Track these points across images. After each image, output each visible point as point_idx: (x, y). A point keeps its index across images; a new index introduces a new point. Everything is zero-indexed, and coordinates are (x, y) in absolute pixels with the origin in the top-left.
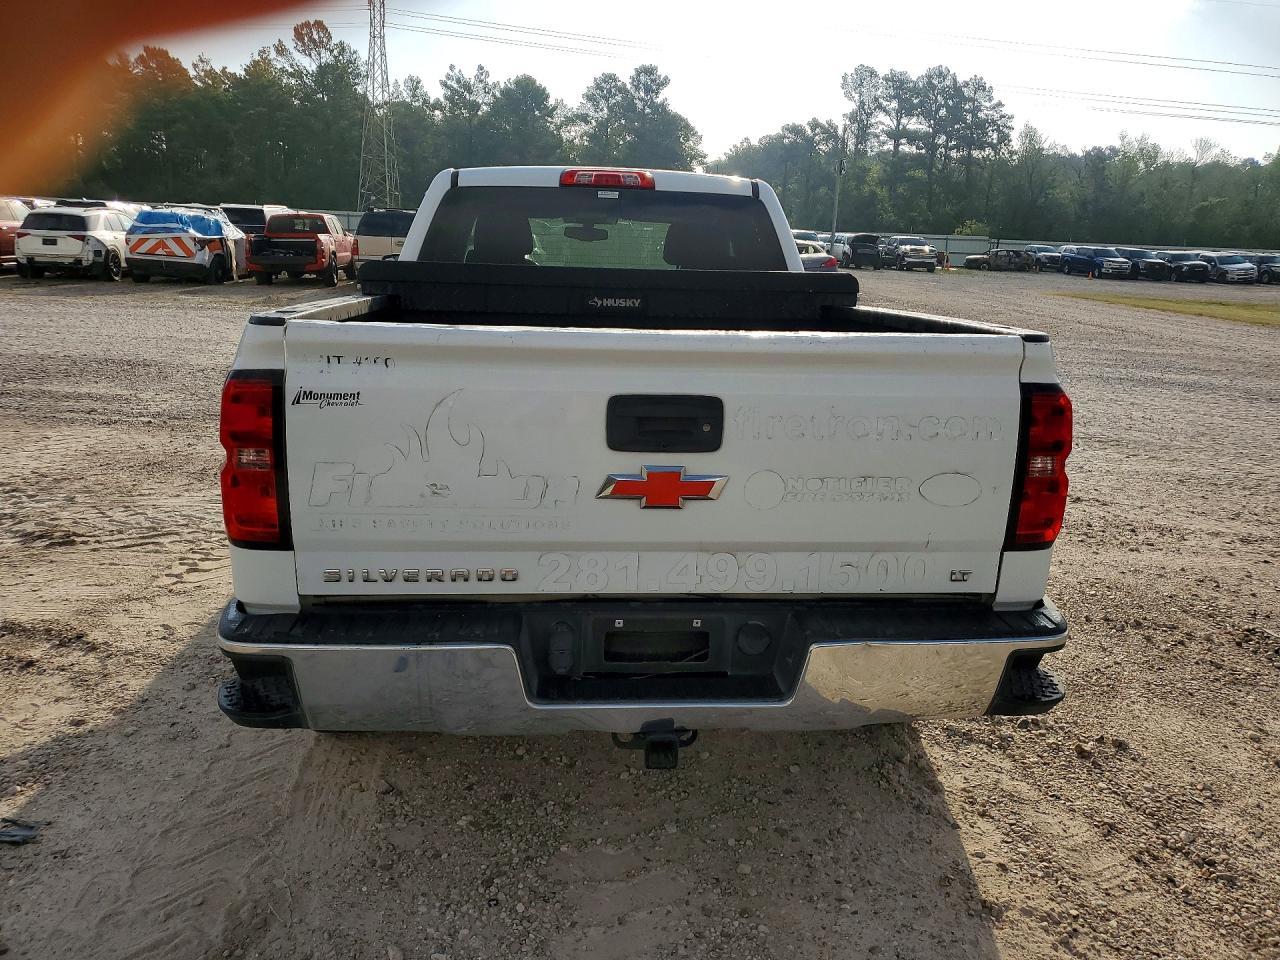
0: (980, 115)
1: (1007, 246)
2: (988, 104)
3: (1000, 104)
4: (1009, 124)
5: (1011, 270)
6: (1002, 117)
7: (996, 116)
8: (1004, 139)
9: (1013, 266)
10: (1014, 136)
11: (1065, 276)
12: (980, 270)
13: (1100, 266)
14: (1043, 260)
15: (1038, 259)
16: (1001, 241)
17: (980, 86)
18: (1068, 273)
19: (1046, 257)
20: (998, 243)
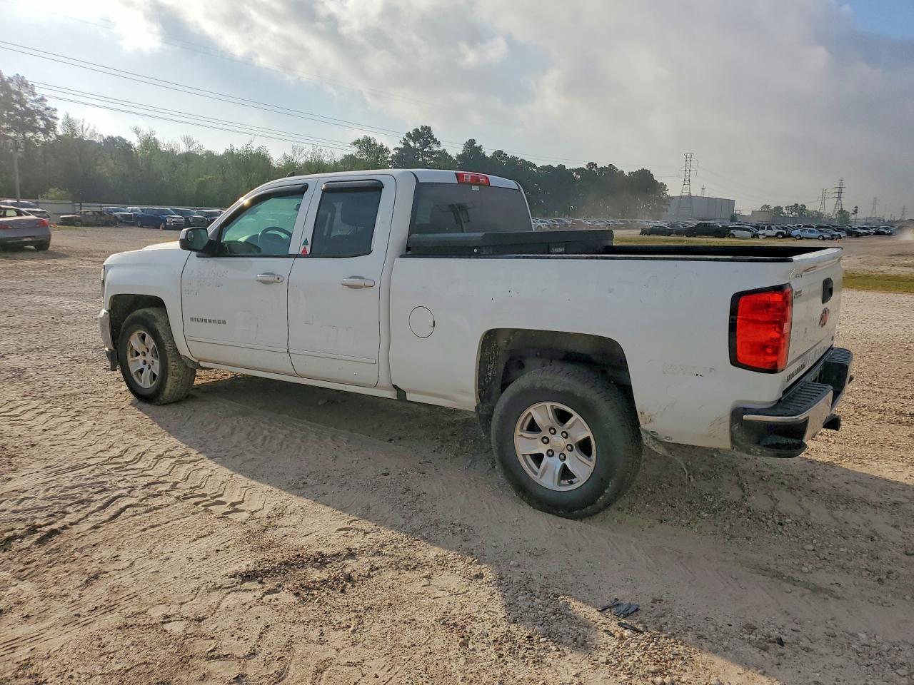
0: (28, 106)
1: (89, 209)
2: (32, 98)
3: (42, 99)
4: (54, 115)
5: (99, 226)
6: (47, 109)
7: (42, 108)
8: (50, 127)
9: (100, 223)
10: (59, 124)
11: (139, 229)
12: (75, 225)
13: (165, 221)
14: (119, 217)
15: (115, 217)
16: (83, 204)
17: (23, 83)
18: (141, 226)
19: (122, 216)
20: (81, 206)
